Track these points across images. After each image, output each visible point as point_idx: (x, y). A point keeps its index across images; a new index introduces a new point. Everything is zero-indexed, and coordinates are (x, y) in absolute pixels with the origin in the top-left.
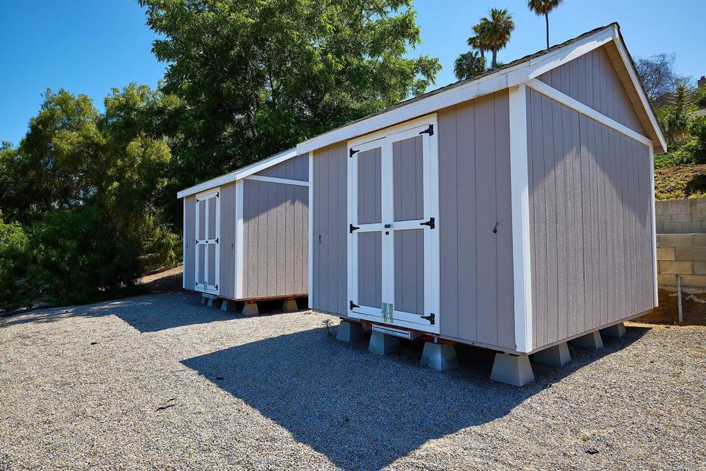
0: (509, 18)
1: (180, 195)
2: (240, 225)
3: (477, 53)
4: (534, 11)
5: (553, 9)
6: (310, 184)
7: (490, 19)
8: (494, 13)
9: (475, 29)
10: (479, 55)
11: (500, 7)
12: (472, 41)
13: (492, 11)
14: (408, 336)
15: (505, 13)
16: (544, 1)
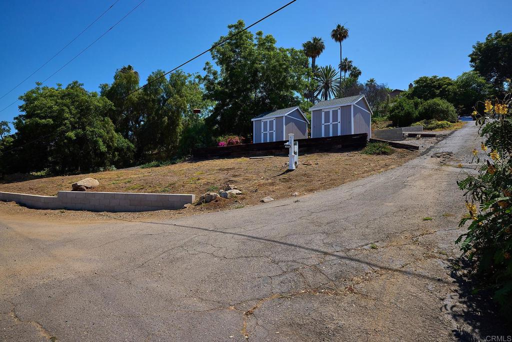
0: (322, 43)
1: (252, 120)
2: (284, 126)
4: (334, 39)
5: (344, 39)
7: (312, 42)
8: (315, 39)
11: (318, 37)
15: (320, 39)
16: (340, 35)
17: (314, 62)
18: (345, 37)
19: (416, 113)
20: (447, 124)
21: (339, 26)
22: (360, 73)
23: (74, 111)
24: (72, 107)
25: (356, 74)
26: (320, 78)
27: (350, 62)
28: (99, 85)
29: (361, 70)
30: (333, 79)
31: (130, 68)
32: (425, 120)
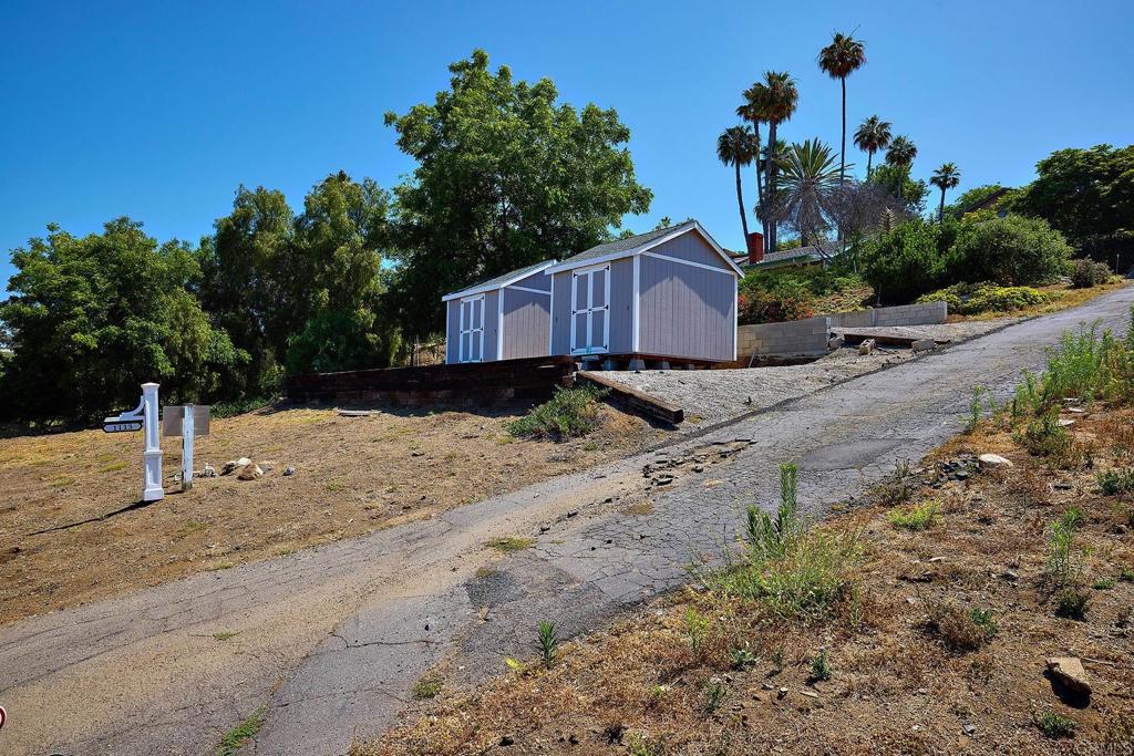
0: (790, 84)
1: (444, 299)
2: (501, 316)
3: (749, 128)
4: (827, 73)
5: (853, 71)
6: (552, 293)
7: (765, 84)
8: (771, 78)
9: (747, 95)
10: (752, 132)
12: (742, 111)
13: (769, 74)
14: (597, 358)
15: (785, 77)
16: (841, 60)
17: (773, 133)
18: (856, 64)
19: (937, 265)
20: (1024, 296)
21: (838, 38)
22: (913, 151)
23: (103, 284)
24: (97, 276)
25: (902, 155)
26: (790, 172)
27: (884, 125)
28: (214, 222)
29: (916, 145)
30: (825, 171)
31: (342, 177)
32: (961, 284)
